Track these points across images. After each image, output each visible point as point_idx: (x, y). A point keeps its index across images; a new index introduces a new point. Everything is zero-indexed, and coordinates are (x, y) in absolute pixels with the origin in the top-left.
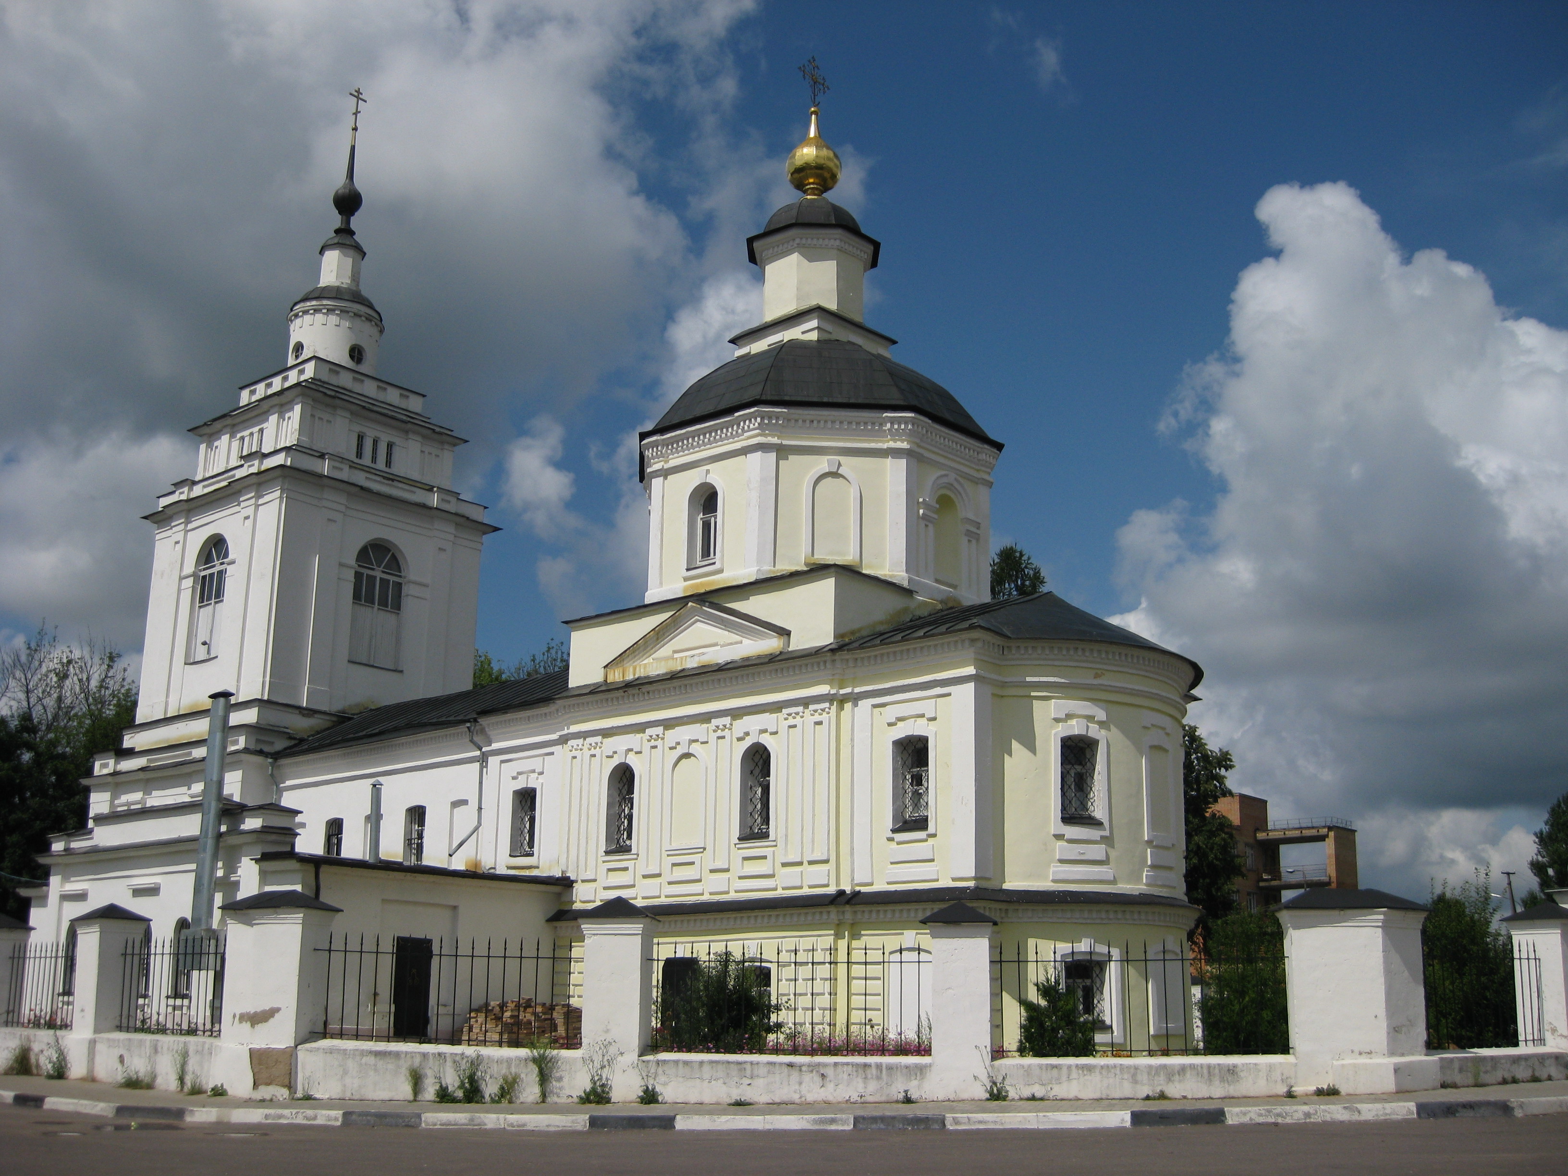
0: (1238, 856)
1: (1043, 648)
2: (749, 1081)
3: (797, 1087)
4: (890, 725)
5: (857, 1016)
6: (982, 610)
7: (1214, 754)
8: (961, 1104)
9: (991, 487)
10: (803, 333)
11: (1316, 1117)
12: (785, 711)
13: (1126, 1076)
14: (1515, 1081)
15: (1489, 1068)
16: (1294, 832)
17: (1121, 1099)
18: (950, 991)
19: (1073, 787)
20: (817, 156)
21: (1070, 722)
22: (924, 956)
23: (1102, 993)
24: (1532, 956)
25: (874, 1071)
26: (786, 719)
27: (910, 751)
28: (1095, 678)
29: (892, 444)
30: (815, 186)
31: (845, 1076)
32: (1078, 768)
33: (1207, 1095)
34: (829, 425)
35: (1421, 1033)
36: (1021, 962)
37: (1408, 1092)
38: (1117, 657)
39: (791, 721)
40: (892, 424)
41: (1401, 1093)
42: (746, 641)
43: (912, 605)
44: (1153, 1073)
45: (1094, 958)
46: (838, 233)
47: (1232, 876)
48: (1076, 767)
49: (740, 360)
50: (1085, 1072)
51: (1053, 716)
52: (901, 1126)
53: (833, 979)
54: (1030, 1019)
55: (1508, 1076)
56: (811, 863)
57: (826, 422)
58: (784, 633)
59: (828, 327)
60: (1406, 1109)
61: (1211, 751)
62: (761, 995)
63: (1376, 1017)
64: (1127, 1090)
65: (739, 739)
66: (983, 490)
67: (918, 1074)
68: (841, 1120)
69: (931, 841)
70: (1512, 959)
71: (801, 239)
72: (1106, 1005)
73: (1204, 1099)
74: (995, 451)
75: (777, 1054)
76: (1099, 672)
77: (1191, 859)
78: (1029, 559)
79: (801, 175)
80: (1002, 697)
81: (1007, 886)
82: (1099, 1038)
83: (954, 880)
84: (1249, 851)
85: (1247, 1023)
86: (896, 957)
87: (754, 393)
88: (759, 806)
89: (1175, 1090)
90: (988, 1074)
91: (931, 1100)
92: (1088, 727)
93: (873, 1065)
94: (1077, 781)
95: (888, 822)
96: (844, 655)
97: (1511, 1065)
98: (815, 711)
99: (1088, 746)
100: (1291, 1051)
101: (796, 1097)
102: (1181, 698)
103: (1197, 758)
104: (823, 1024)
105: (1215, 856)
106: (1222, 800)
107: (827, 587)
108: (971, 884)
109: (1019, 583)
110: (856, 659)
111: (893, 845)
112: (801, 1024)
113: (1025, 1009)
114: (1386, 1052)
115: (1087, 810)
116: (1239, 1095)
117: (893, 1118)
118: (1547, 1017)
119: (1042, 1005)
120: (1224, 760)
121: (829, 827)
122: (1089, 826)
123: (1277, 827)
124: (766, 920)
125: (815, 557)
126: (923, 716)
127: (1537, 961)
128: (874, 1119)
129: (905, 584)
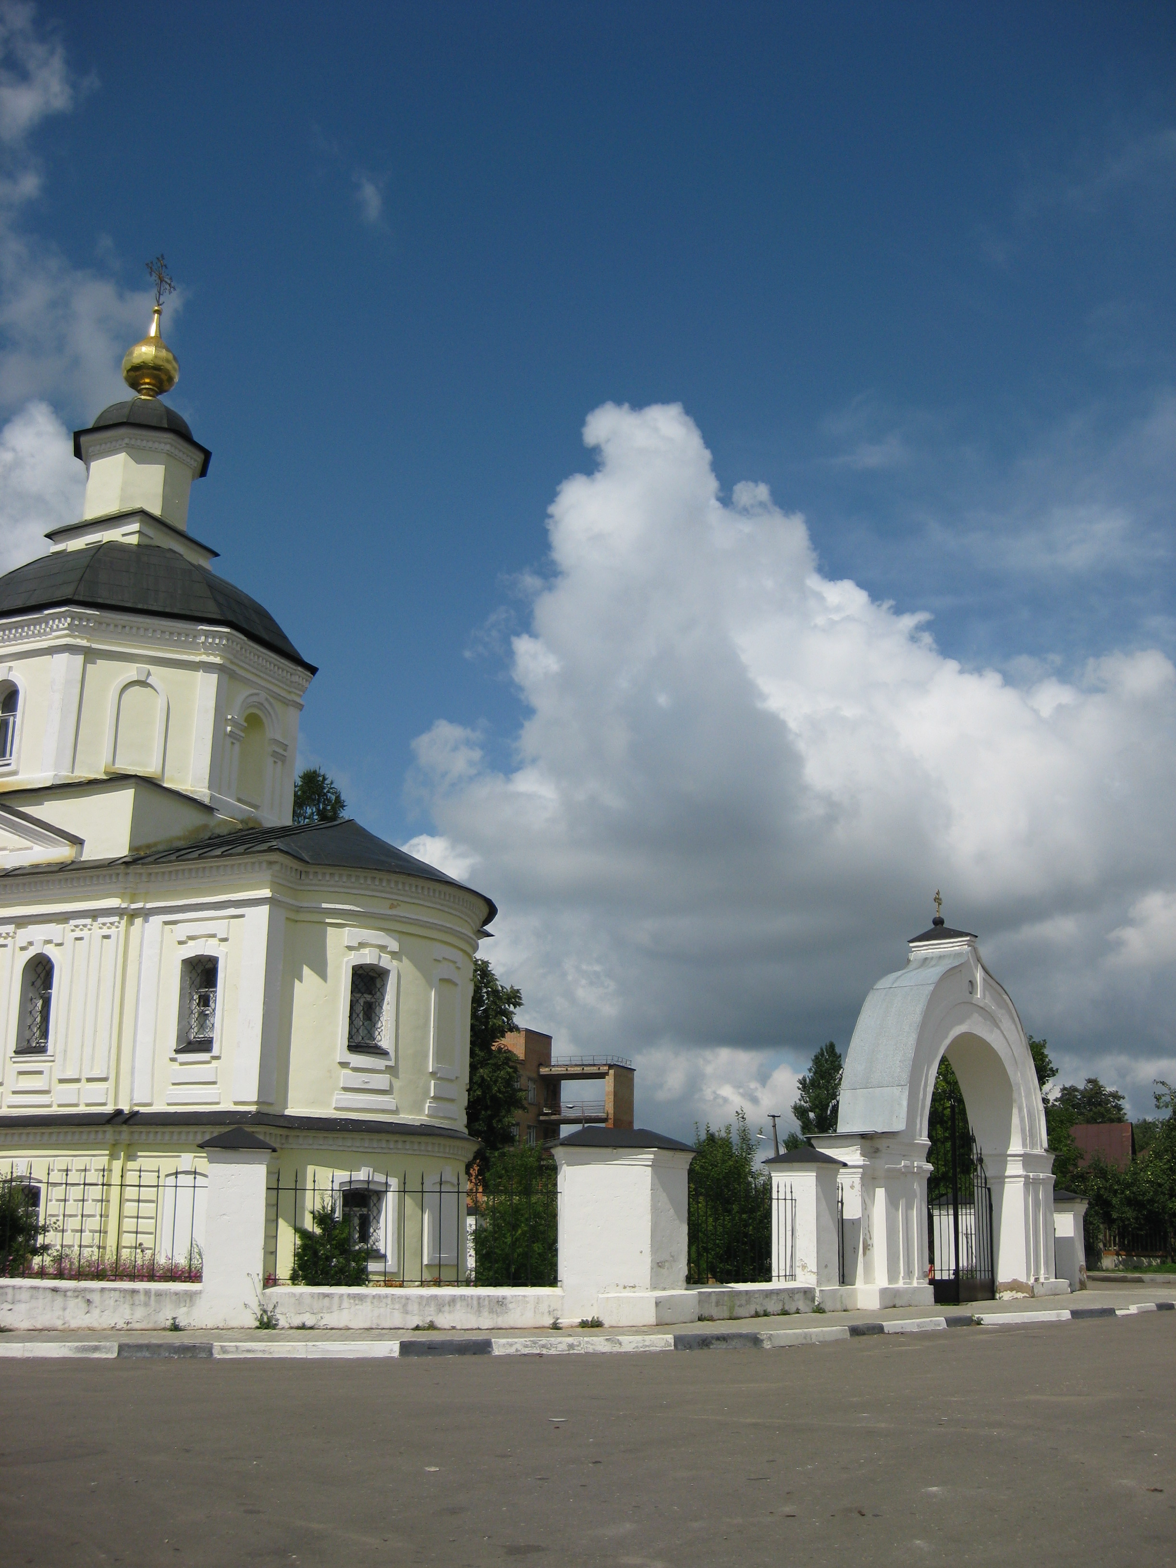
0: (521, 1090)
1: (341, 875)
2: (10, 1307)
3: (61, 1313)
4: (181, 943)
5: (128, 1240)
6: (282, 832)
7: (505, 990)
8: (229, 1332)
9: (301, 710)
10: (124, 535)
11: (580, 1348)
12: (73, 922)
13: (397, 1306)
14: (766, 1314)
15: (743, 1302)
16: (576, 1068)
17: (391, 1329)
18: (225, 1217)
19: (361, 1015)
20: (156, 357)
21: (363, 951)
22: (200, 1180)
23: (378, 1222)
24: (789, 1197)
25: (142, 1297)
26: (73, 931)
27: (199, 971)
28: (390, 908)
29: (204, 658)
30: (151, 387)
31: (112, 1302)
32: (368, 997)
33: (475, 1326)
34: (142, 632)
35: (682, 1268)
36: (298, 1189)
37: (667, 1324)
38: (414, 889)
39: (78, 934)
40: (207, 637)
41: (661, 1325)
42: (37, 848)
43: (212, 823)
44: (424, 1303)
45: (372, 1187)
46: (169, 437)
47: (512, 1109)
48: (365, 995)
49: (54, 557)
50: (357, 1302)
51: (346, 944)
52: (167, 1354)
53: (104, 1201)
54: (304, 1247)
55: (760, 1310)
56: (89, 1080)
57: (138, 628)
58: (77, 842)
59: (150, 532)
60: (664, 1341)
61: (502, 987)
62: (28, 1215)
63: (641, 1252)
64: (396, 1319)
65: (23, 949)
66: (292, 712)
67: (188, 1301)
68: (105, 1347)
69: (215, 1063)
70: (771, 1199)
71: (131, 439)
72: (381, 1233)
73: (472, 1329)
74: (309, 674)
75: (42, 1278)
76: (395, 903)
77: (475, 1091)
78: (332, 783)
79: (138, 373)
80: (297, 921)
81: (288, 1112)
82: (373, 1266)
83: (236, 1103)
84: (531, 1085)
85: (518, 1256)
86: (171, 1180)
87: (67, 592)
88: (38, 1019)
89: (444, 1320)
90: (259, 1302)
91: (200, 1328)
92: (380, 957)
93: (141, 1291)
94: (365, 1009)
95: (171, 1041)
96: (137, 868)
97: (764, 1299)
98: (104, 924)
99: (379, 976)
100: (559, 1284)
101: (59, 1324)
102: (475, 934)
103: (487, 992)
104: (91, 1247)
105: (499, 1089)
106: (508, 1035)
107: (125, 797)
108: (253, 1108)
109: (321, 807)
110: (150, 874)
111: (175, 1066)
112: (70, 1246)
113: (299, 1237)
114: (649, 1286)
115: (374, 1039)
116: (507, 1327)
117: (159, 1346)
118: (799, 1255)
119: (317, 1233)
120: (514, 998)
121: (110, 1044)
122: (374, 1055)
123: (560, 1063)
124: (39, 1138)
125: (116, 766)
126: (213, 936)
127: (794, 1201)
128: (139, 1347)
129: (207, 801)
